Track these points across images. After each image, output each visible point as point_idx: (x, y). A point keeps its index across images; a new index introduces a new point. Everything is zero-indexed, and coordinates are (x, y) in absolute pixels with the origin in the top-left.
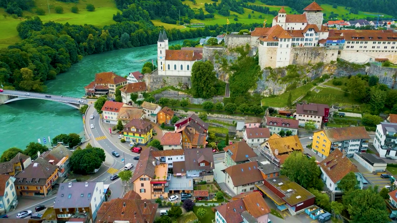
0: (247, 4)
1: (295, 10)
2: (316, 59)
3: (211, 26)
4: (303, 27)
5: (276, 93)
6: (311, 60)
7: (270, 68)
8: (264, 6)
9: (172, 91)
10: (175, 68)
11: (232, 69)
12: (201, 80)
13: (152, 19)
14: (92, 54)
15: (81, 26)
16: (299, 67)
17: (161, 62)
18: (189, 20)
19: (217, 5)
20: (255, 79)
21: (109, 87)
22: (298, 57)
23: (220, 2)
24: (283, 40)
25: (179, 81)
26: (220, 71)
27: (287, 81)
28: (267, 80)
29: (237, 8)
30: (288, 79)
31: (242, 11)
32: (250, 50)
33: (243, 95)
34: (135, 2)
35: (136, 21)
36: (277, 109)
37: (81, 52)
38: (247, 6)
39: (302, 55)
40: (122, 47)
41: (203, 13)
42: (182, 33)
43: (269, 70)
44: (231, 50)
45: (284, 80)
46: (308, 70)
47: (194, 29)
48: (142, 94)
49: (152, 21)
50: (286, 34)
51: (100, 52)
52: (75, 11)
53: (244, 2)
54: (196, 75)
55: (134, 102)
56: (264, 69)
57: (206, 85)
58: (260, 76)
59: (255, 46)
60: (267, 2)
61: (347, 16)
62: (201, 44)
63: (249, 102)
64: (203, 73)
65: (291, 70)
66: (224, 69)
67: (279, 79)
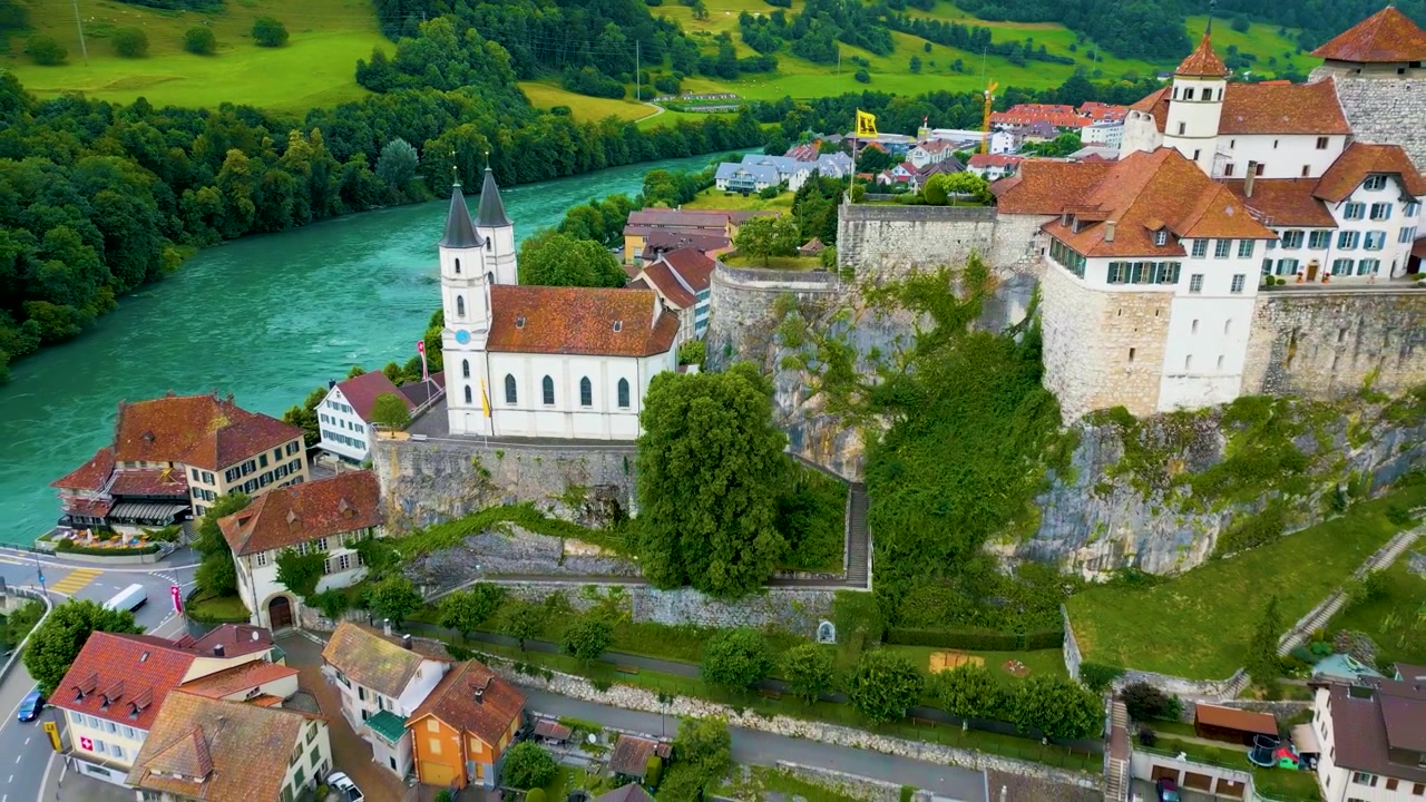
0: (904, 14)
1: (1088, 41)
2: (1413, 363)
3: (765, 106)
4: (1320, 161)
5: (1158, 562)
6: (1378, 369)
7: (1121, 416)
8: (971, 23)
9: (524, 539)
10: (549, 397)
11: (883, 400)
12: (695, 489)
13: (526, 76)
14: (244, 235)
15: (204, 113)
16: (1301, 411)
17: (466, 364)
18: (675, 80)
19: (788, 20)
20: (1029, 480)
21: (192, 483)
22: (1299, 354)
23: (798, 9)
24: (1212, 245)
25: (567, 477)
26: (808, 412)
27: (1227, 494)
28: (1104, 490)
29: (865, 30)
30: (1232, 481)
31: (887, 43)
32: (993, 296)
33: (955, 573)
34: (457, 7)
35: (453, 88)
36: (1178, 688)
37: (186, 228)
38: (903, 22)
39: (1327, 336)
40: (384, 199)
41: (733, 51)
42: (647, 136)
43: (1114, 428)
44: (879, 295)
45: (1209, 489)
46: (1356, 429)
47: (695, 117)
48: (349, 545)
49: (522, 85)
50: (1230, 211)
51: (281, 225)
52: (200, 46)
53: (892, 6)
54: (663, 462)
55: (300, 599)
56: (1086, 418)
57: (728, 517)
58: (1060, 463)
59: (1023, 268)
60: (980, 7)
61: (1288, 62)
62: (721, 185)
63: (990, 615)
64: (709, 447)
65: (1251, 430)
66: (837, 405)
67: (1178, 482)
